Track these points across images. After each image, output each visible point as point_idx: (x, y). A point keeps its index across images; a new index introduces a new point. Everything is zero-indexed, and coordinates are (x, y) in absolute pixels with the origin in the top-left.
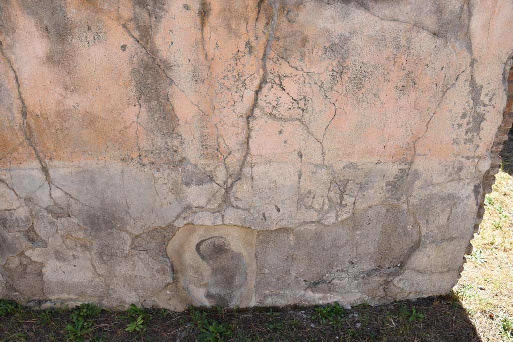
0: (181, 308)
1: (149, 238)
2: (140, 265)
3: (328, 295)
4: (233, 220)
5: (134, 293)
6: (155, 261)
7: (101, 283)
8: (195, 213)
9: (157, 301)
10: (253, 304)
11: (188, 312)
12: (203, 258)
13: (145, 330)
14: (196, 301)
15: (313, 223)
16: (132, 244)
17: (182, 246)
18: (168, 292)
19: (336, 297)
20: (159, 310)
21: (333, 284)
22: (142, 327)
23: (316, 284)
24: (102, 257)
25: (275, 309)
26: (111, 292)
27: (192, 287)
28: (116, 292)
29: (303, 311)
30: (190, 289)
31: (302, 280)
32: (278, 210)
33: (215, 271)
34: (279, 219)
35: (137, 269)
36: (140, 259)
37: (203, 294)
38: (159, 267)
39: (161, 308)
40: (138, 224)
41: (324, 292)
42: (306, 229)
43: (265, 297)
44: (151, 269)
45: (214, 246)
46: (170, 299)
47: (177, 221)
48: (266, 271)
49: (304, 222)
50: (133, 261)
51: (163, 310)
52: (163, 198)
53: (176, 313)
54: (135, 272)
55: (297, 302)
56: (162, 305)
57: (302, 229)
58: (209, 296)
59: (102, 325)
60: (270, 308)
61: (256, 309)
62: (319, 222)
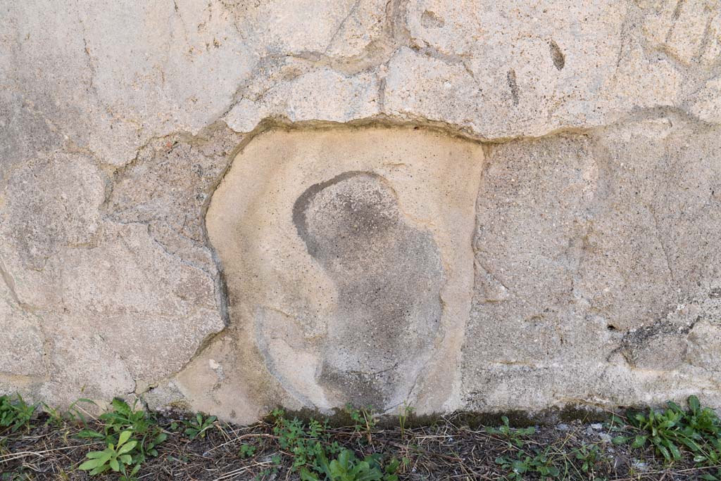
0: (248, 414)
1: (154, 176)
2: (130, 269)
3: (675, 373)
4: (412, 99)
5: (119, 365)
6: (170, 258)
7: (32, 332)
8: (293, 76)
9: (184, 391)
10: (453, 403)
11: (270, 421)
12: (314, 250)
13: (138, 467)
14: (290, 393)
15: (662, 111)
16: (107, 201)
17: (251, 208)
18: (213, 364)
19: (695, 379)
20: (190, 416)
21: (693, 339)
22: (129, 460)
23: (644, 335)
24: (26, 247)
25: (518, 419)
26: (59, 360)
27: (279, 349)
28: (71, 360)
29: (596, 422)
30: (272, 355)
31: (605, 323)
32: (560, 61)
33: (348, 297)
34: (559, 95)
35: (123, 283)
36: (131, 251)
37: (312, 371)
38: (185, 276)
39: (196, 412)
40: (122, 128)
41: (665, 362)
42: (638, 136)
43: (491, 380)
44: (163, 286)
45: (349, 207)
46: (219, 386)
47: (235, 108)
48: (502, 293)
49: (636, 108)
50: (112, 259)
51: (199, 418)
52: (194, 25)
53: (235, 427)
54: (118, 293)
55: (578, 396)
56: (198, 404)
57: (626, 136)
58: (329, 377)
59: (20, 454)
60: (501, 414)
61: (461, 418)
62: (680, 112)
